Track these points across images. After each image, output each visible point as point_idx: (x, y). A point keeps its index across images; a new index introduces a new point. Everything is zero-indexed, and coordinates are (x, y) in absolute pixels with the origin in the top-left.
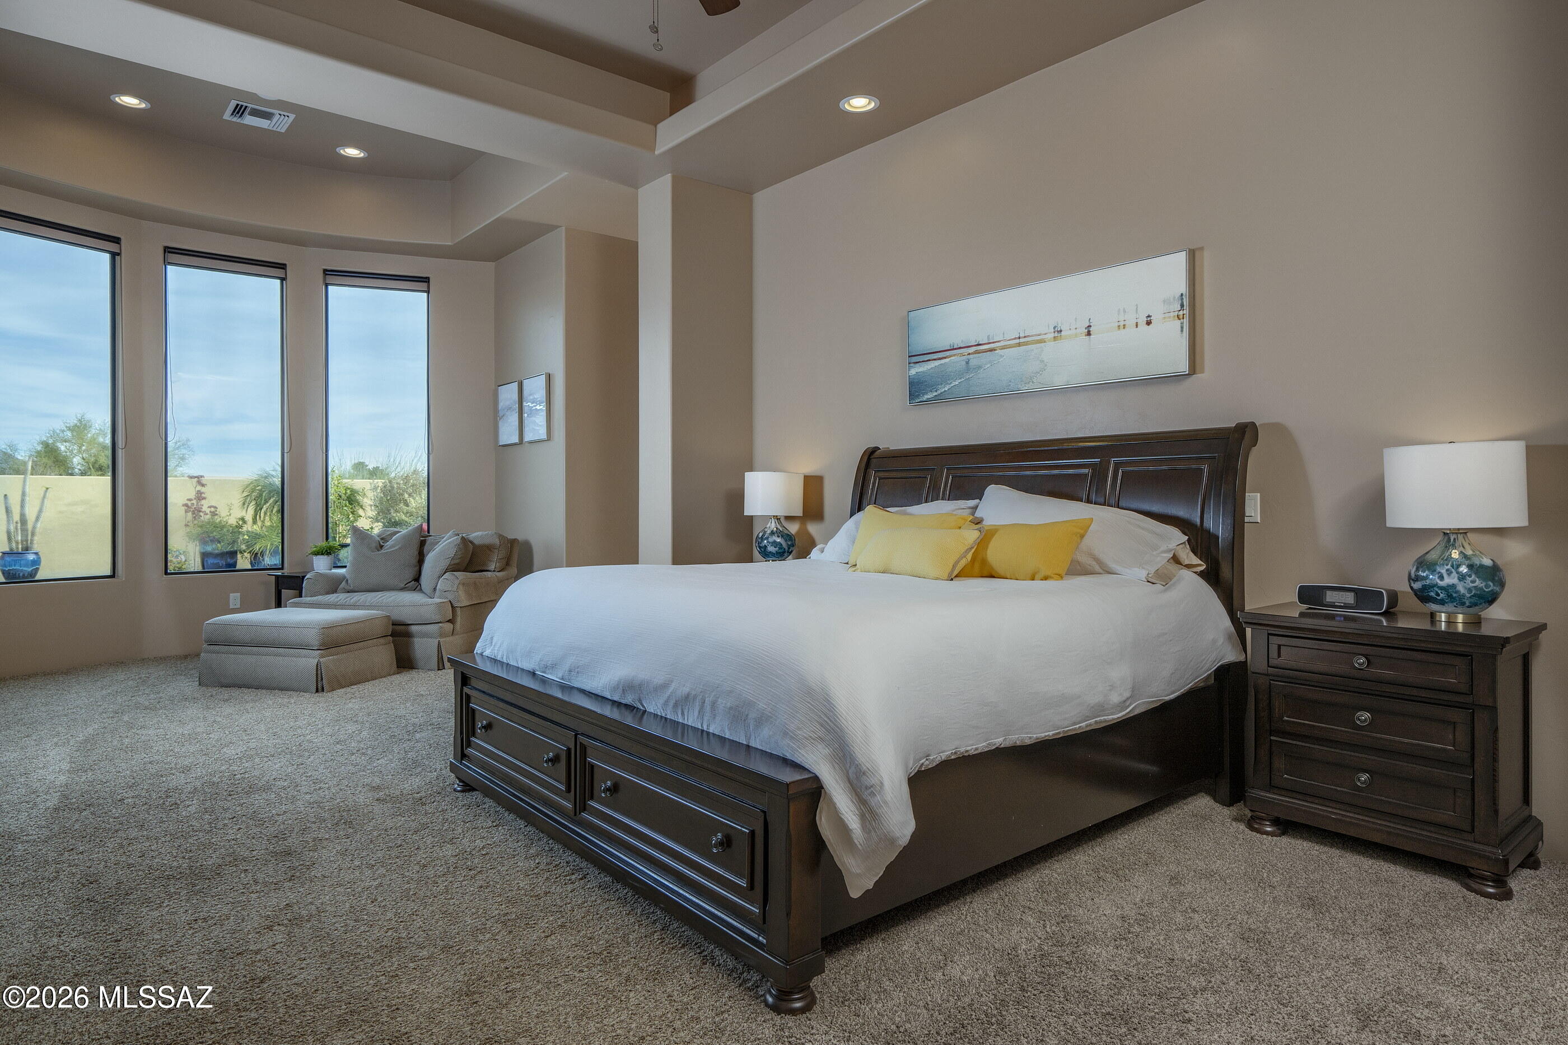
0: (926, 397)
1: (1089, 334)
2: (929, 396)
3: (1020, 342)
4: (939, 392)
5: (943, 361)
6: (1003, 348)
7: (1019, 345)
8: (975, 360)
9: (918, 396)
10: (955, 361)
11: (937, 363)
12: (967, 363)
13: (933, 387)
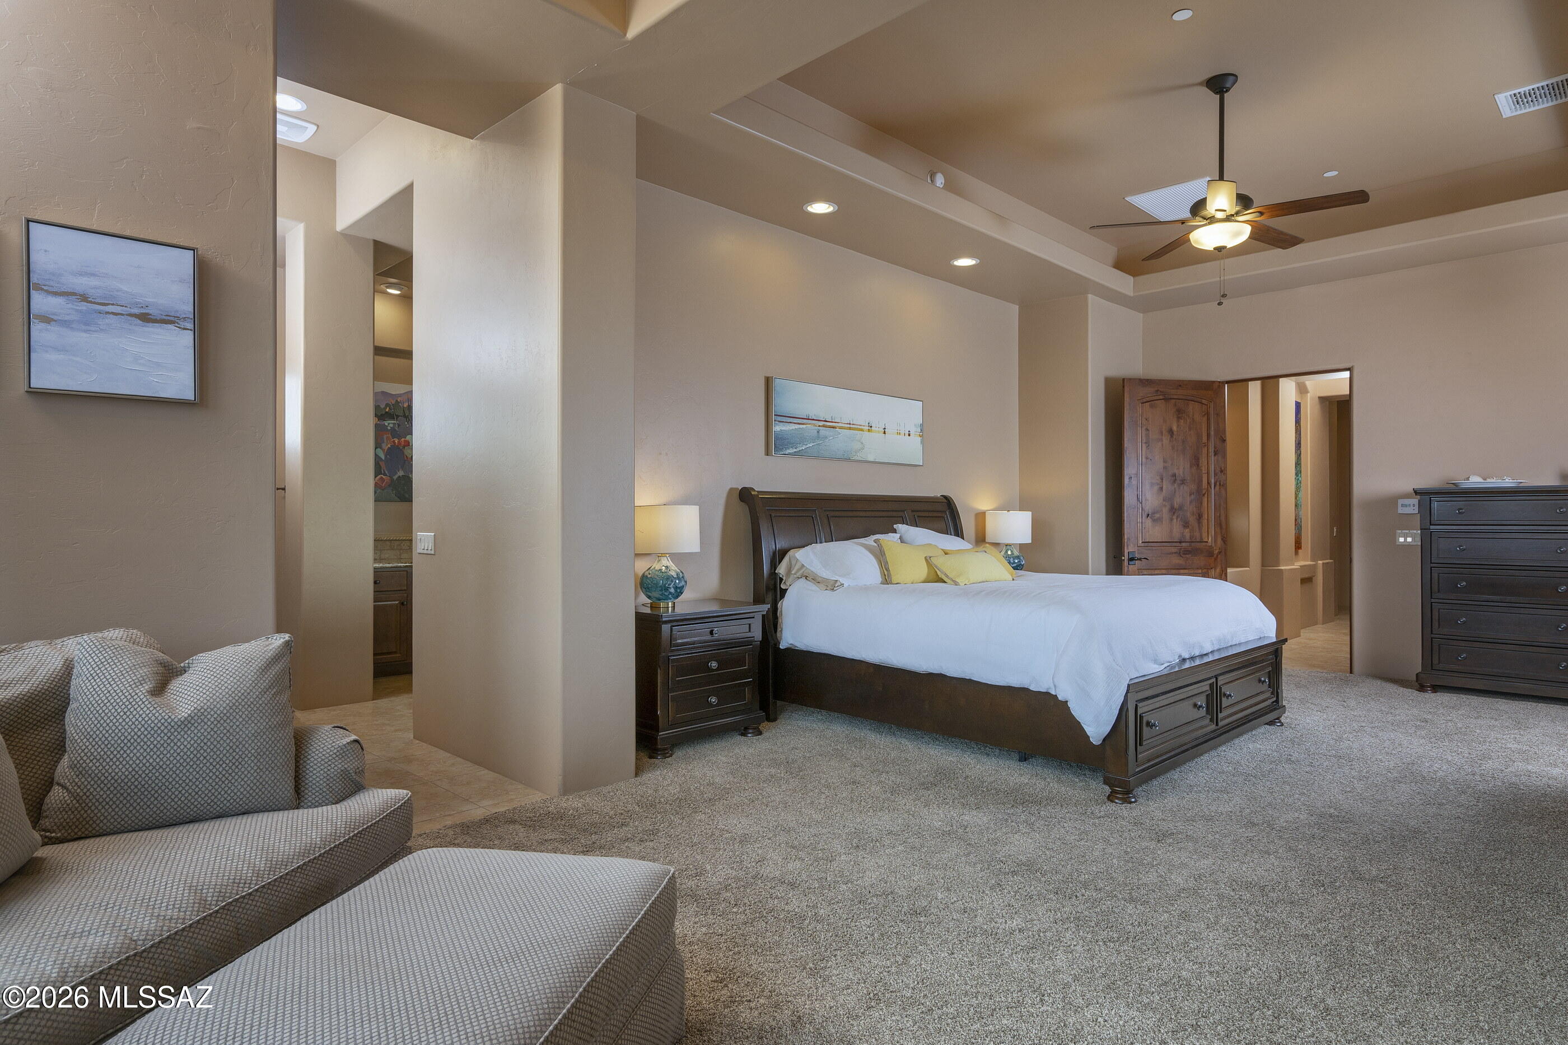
0: (788, 451)
1: (885, 433)
2: (791, 451)
3: (851, 427)
4: (798, 450)
5: (801, 426)
6: (841, 428)
7: (850, 429)
8: (824, 432)
9: (781, 450)
10: (809, 428)
11: (797, 426)
12: (818, 432)
13: (793, 445)
